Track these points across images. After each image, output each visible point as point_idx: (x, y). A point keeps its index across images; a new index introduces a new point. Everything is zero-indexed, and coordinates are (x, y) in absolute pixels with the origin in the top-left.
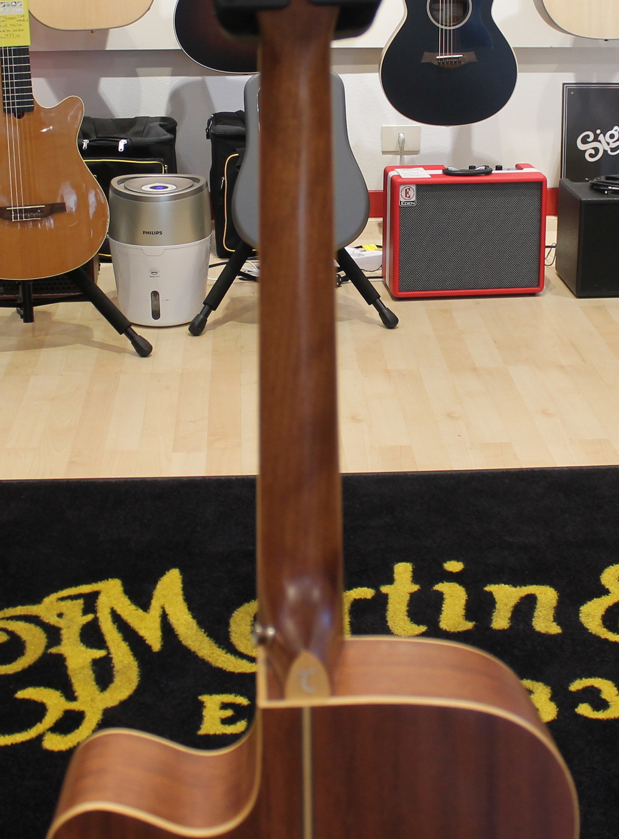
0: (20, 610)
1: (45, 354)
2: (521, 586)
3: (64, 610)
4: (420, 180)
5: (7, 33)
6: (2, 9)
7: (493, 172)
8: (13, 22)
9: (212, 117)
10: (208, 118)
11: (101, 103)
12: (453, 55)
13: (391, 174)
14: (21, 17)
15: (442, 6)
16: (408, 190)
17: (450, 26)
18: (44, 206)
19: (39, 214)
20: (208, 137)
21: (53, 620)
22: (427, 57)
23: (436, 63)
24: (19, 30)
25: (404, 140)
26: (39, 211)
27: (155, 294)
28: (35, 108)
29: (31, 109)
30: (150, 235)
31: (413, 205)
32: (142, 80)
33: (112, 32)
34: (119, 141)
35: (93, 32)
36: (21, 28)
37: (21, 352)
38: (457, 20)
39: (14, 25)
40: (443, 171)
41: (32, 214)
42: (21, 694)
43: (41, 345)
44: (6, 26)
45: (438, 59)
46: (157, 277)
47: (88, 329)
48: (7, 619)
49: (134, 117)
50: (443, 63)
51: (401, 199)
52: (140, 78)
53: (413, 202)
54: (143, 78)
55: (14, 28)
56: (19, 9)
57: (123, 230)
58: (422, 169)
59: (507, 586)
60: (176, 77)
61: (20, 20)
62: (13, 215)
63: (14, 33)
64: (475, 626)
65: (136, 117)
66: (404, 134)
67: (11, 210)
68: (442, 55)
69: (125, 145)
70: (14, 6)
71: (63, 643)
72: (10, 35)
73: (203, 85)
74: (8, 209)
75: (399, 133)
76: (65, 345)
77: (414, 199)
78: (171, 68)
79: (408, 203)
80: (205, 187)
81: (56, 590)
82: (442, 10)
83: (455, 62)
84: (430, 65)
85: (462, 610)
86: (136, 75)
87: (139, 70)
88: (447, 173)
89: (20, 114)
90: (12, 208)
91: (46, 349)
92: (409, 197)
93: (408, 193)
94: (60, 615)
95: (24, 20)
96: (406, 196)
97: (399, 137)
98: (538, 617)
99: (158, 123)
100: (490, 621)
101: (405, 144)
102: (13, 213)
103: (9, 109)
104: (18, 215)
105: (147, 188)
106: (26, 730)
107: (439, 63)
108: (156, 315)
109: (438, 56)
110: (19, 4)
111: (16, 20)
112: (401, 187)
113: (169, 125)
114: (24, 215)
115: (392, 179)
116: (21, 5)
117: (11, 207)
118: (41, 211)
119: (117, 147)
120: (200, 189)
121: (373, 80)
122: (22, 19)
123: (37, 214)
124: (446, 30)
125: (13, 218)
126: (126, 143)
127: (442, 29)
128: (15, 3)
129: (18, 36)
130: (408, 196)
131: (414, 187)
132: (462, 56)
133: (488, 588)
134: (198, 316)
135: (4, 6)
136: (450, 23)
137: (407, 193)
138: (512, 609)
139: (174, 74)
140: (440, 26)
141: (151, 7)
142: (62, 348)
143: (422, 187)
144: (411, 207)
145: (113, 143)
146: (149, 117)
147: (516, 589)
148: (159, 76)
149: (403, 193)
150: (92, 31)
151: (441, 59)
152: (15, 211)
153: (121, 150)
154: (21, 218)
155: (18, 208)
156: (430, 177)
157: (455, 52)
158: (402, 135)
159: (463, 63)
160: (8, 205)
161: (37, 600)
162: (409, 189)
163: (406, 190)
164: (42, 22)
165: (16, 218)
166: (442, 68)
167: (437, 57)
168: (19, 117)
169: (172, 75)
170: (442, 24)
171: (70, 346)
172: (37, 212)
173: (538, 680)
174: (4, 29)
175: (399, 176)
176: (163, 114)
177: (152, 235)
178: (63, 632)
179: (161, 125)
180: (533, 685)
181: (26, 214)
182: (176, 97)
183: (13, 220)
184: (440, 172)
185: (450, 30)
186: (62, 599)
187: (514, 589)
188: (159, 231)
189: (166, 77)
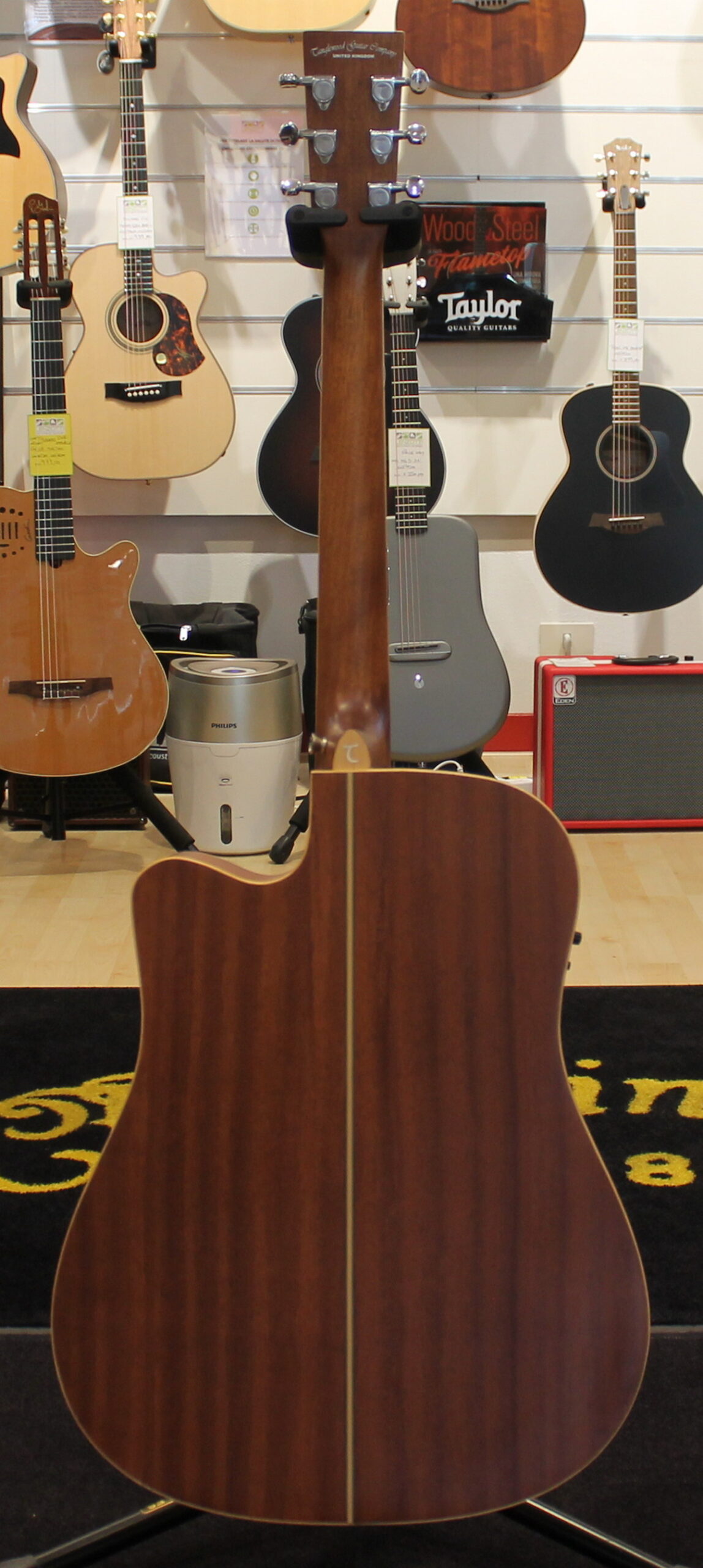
0: (54, 1091)
1: (77, 880)
2: (669, 1080)
3: (108, 1092)
4: (580, 669)
5: (44, 459)
6: (38, 429)
7: (679, 662)
8: (52, 444)
9: (307, 604)
10: (302, 605)
11: (157, 588)
12: (632, 516)
13: (543, 663)
14: (62, 438)
15: (616, 454)
16: (564, 683)
17: (627, 478)
18: (84, 681)
19: (79, 691)
20: (301, 631)
21: (96, 1099)
22: (596, 520)
23: (608, 527)
24: (59, 456)
25: (570, 643)
26: (78, 687)
27: (226, 809)
28: (76, 555)
29: (71, 557)
30: (221, 729)
31: (571, 703)
32: (212, 557)
33: (175, 484)
34: (180, 628)
35: (148, 484)
36: (61, 452)
37: (47, 877)
38: (637, 471)
39: (52, 449)
40: (613, 660)
41: (68, 690)
42: (57, 1155)
43: (73, 870)
44: (42, 449)
45: (611, 522)
46: (228, 785)
47: (135, 856)
48: (40, 1097)
49: (200, 603)
50: (618, 527)
51: (556, 695)
52: (210, 555)
53: (572, 699)
54: (214, 555)
55: (53, 453)
56: (59, 429)
57: (185, 725)
58: (585, 659)
59: (652, 1080)
60: (259, 554)
61: (61, 443)
62: (44, 692)
63: (52, 458)
64: (606, 1111)
65: (204, 604)
66: (570, 634)
67: (42, 685)
68: (616, 517)
69: (189, 632)
70: (53, 424)
71: (107, 1117)
72: (47, 461)
73: (296, 563)
74: (38, 683)
75: (564, 634)
76: (104, 870)
77: (572, 695)
78: (251, 542)
79: (565, 701)
80: (294, 669)
81: (99, 1076)
82: (616, 459)
83: (635, 526)
84: (601, 530)
85: (593, 1098)
86: (203, 550)
87: (209, 544)
88: (618, 661)
89: (57, 562)
90: (44, 683)
91: (80, 874)
92: (566, 692)
93: (565, 687)
94: (104, 1096)
95: (65, 443)
96: (562, 691)
97: (564, 638)
98: (687, 1104)
99: (235, 608)
100: (627, 1107)
101: (572, 648)
102: (44, 689)
103: (43, 556)
104: (51, 692)
105: (218, 671)
106: (66, 1181)
107: (613, 528)
108: (227, 837)
109: (611, 517)
110: (60, 423)
111: (55, 443)
112: (556, 679)
113: (249, 611)
114: (58, 692)
115: (544, 669)
116: (62, 423)
117: (42, 681)
118: (81, 688)
119: (178, 635)
120: (288, 672)
121: (526, 560)
122: (63, 441)
123: (75, 690)
124: (622, 484)
125: (44, 695)
126: (190, 630)
127: (616, 482)
128: (55, 420)
129: (58, 463)
130: (564, 691)
131: (573, 679)
132: (643, 518)
133: (628, 1082)
134: (282, 838)
135: (41, 424)
136: (627, 473)
137: (563, 687)
138: (654, 1098)
139: (256, 550)
140: (614, 478)
141: (227, 451)
142: (101, 874)
143: (584, 679)
144: (568, 706)
145: (174, 630)
146: (221, 603)
147: (663, 1083)
148: (235, 551)
149: (559, 687)
150: (147, 482)
151: (616, 522)
152: (47, 686)
153: (184, 638)
154: (55, 695)
155: (51, 682)
156: (594, 666)
157: (634, 514)
158: (567, 636)
159: (645, 527)
160: (38, 678)
161: (78, 1083)
162: (566, 682)
163: (562, 683)
164: (84, 469)
165: (48, 695)
166: (617, 534)
167: (611, 520)
168: (56, 566)
169: (254, 551)
170: (616, 476)
171: (111, 872)
172: (75, 688)
173: (675, 1153)
174: (39, 453)
175: (553, 665)
176: (240, 599)
177: (223, 729)
178: (107, 1108)
179: (236, 610)
180: (668, 1158)
181: (61, 691)
182: (258, 580)
183: (44, 698)
184: (609, 662)
185: (627, 484)
186: (107, 1083)
187: (660, 1083)
188: (233, 723)
189: (245, 554)
